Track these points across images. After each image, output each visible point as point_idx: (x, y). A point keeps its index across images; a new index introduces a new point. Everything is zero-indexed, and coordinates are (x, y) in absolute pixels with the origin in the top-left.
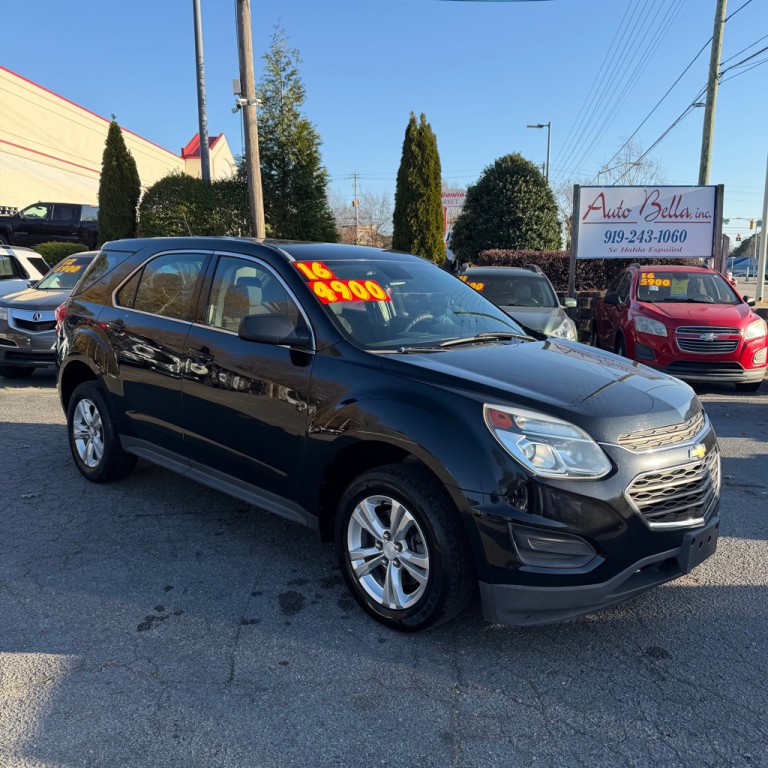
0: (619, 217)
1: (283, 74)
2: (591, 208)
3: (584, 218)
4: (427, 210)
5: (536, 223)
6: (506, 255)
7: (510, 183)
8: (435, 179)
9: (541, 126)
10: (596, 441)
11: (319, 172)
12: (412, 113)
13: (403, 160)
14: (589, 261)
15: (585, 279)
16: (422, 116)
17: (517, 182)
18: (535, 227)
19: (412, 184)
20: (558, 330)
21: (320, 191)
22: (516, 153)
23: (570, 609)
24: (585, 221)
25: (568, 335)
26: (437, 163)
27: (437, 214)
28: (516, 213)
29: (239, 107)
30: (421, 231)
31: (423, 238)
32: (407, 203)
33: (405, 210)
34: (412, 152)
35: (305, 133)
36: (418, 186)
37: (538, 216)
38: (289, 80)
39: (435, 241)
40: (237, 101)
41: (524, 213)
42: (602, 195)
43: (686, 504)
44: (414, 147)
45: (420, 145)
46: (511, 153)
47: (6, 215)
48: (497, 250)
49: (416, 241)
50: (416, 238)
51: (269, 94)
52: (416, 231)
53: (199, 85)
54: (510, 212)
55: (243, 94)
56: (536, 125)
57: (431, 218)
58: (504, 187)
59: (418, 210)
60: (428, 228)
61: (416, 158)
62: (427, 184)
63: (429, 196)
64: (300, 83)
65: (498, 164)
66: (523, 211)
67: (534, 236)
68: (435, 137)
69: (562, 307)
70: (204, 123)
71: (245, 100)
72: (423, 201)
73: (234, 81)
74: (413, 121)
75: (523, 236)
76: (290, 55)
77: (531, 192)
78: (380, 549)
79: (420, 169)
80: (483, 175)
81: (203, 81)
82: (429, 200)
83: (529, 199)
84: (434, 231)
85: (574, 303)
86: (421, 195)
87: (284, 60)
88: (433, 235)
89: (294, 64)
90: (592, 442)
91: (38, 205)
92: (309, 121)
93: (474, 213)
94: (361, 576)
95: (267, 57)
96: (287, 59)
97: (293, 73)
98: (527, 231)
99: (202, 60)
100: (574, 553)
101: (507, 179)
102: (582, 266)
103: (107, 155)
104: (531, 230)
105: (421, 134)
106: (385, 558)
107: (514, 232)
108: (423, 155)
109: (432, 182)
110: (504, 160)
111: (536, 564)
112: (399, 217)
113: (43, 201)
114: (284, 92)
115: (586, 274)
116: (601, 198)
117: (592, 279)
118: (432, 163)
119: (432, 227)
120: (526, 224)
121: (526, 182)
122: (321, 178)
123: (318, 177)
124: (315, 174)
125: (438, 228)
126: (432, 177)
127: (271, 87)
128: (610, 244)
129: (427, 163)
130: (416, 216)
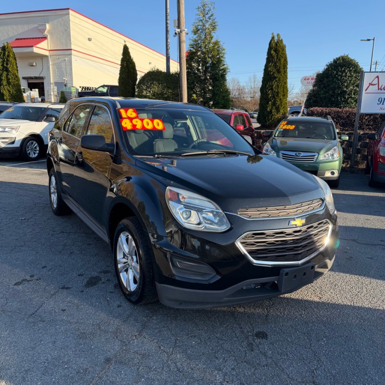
0: (381, 90)
1: (207, 16)
2: (370, 84)
3: (366, 90)
4: (278, 86)
5: (354, 94)
6: (322, 111)
7: (341, 72)
8: (284, 68)
9: (369, 40)
10: (224, 211)
11: (223, 67)
12: (273, 34)
13: (268, 59)
14: (370, 115)
15: (367, 125)
16: (278, 35)
17: (344, 71)
18: (353, 96)
19: (271, 72)
20: (329, 152)
21: (223, 77)
22: (346, 55)
23: (208, 303)
24: (367, 91)
25: (335, 156)
26: (286, 60)
27: (284, 88)
28: (343, 88)
29: (176, 33)
30: (274, 97)
31: (275, 101)
32: (267, 82)
33: (266, 86)
34: (271, 55)
35: (216, 47)
36: (274, 73)
37: (355, 90)
38: (210, 19)
39: (281, 103)
40: (175, 30)
41: (347, 88)
42: (378, 77)
43: (285, 252)
44: (272, 52)
45: (276, 51)
46: (343, 55)
47: (89, 91)
48: (317, 108)
49: (270, 103)
50: (271, 101)
51: (199, 27)
52: (271, 97)
53: (167, 23)
54: (339, 88)
55: (179, 27)
56: (366, 39)
57: (280, 90)
58: (337, 74)
59: (273, 86)
60: (278, 95)
61: (273, 58)
62: (279, 72)
63: (280, 78)
64: (215, 20)
65: (335, 61)
66: (347, 87)
67: (353, 101)
68: (285, 46)
69: (339, 140)
70: (168, 43)
71: (179, 30)
72: (276, 81)
73: (175, 20)
74: (273, 38)
75: (346, 102)
76: (210, 6)
77: (352, 76)
78: (127, 259)
79: (275, 63)
80: (326, 67)
81: (168, 21)
82: (279, 80)
83: (351, 81)
84: (282, 97)
85: (347, 138)
86: (275, 78)
87: (207, 9)
88: (280, 99)
89: (212, 10)
90: (221, 211)
91: (103, 86)
92: (219, 40)
93: (319, 88)
94: (121, 272)
95: (199, 8)
96: (209, 8)
97: (212, 15)
98: (348, 98)
99: (168, 11)
100: (202, 271)
101: (339, 70)
102: (366, 118)
103: (123, 60)
104: (351, 97)
105: (277, 45)
106: (128, 264)
107: (341, 99)
108: (277, 55)
109: (282, 70)
110: (338, 59)
111: (181, 275)
112: (263, 89)
113: (106, 84)
114: (207, 26)
115: (369, 122)
116: (377, 79)
117: (372, 126)
118: (282, 60)
119: (281, 96)
120: (348, 94)
121: (350, 71)
122: (224, 70)
123: (223, 69)
124: (221, 68)
125: (284, 95)
126: (282, 68)
127: (201, 23)
128: (381, 105)
129: (280, 60)
130: (272, 89)
